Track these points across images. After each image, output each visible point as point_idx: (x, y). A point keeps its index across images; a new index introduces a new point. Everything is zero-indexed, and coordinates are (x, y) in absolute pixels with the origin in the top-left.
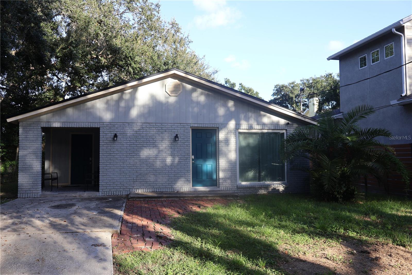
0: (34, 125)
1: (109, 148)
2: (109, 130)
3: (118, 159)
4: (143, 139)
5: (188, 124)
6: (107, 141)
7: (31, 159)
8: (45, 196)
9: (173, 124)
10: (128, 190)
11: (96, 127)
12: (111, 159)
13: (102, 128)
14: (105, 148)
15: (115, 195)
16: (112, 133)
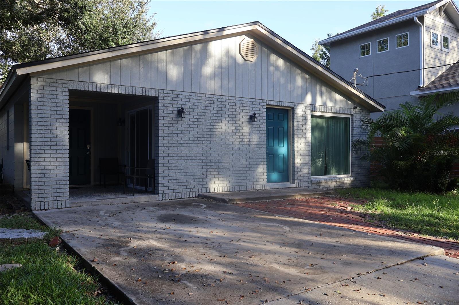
0: (58, 84)
1: (171, 128)
2: (172, 102)
3: (184, 145)
4: (213, 117)
5: (264, 101)
6: (168, 118)
7: (53, 143)
8: (79, 205)
9: (248, 100)
10: (196, 190)
11: (154, 95)
12: (175, 145)
13: (161, 99)
14: (166, 128)
15: (180, 199)
16: (175, 106)
